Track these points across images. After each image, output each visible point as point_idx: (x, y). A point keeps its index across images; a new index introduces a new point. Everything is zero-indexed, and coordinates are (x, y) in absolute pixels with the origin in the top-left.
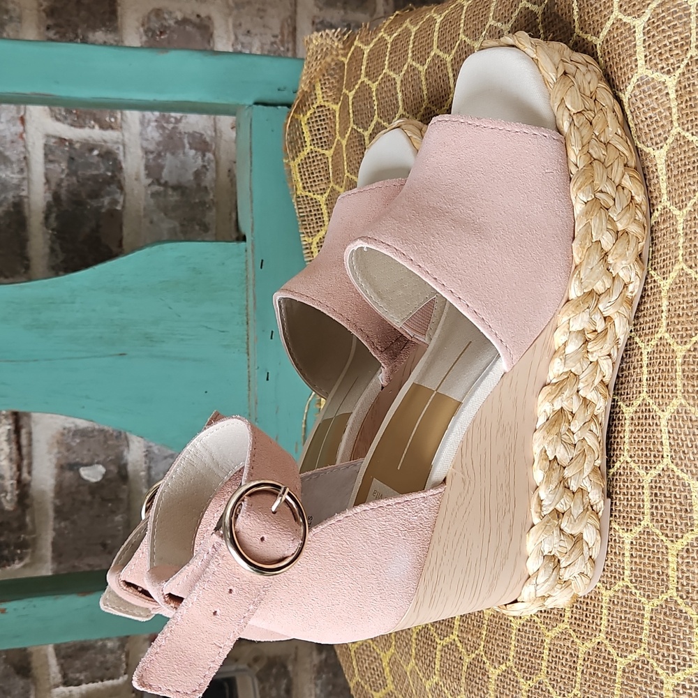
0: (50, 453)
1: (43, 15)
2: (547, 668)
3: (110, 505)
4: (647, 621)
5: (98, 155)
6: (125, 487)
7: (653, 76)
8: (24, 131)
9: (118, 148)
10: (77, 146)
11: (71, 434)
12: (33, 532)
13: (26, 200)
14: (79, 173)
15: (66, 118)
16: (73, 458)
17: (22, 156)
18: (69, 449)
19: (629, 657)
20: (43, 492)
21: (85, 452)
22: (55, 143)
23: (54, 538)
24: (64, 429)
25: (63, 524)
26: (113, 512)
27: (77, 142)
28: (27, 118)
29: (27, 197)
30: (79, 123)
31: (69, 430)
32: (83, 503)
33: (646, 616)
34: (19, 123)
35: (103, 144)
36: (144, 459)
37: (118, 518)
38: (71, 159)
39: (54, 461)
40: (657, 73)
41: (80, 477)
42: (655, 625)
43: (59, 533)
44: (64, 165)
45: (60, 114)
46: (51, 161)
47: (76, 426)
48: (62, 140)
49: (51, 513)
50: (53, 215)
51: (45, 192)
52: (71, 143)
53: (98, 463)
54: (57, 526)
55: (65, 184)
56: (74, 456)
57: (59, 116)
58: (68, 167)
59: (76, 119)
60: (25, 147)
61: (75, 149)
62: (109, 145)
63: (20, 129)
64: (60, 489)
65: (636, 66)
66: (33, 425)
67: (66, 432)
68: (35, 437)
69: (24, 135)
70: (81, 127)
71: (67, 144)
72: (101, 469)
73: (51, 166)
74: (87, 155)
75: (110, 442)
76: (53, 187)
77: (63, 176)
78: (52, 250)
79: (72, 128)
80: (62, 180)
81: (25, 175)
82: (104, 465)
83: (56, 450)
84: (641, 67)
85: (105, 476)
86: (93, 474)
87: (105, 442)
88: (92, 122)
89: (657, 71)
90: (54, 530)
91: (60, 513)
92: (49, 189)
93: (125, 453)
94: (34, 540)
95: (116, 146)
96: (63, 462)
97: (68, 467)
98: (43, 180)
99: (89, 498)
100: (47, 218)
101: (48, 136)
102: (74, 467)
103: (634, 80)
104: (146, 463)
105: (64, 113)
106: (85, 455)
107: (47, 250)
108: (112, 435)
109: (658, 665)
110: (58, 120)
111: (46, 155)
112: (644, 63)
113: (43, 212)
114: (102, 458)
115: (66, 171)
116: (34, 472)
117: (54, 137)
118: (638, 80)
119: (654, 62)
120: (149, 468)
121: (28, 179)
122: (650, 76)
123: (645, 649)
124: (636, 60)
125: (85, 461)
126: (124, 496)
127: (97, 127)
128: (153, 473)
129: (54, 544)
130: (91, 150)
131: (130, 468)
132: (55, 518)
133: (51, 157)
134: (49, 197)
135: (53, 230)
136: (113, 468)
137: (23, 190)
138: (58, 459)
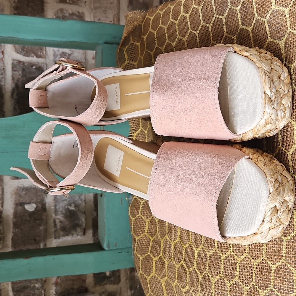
0: (11, 198)
1: (13, 9)
2: (239, 274)
3: (38, 222)
4: (284, 247)
5: (35, 68)
6: (45, 214)
7: (279, 9)
8: (4, 57)
9: (44, 66)
10: (26, 64)
11: (21, 189)
12: (3, 233)
13: (3, 87)
14: (27, 76)
15: (21, 52)
16: (22, 200)
17: (2, 68)
18: (20, 196)
19: (277, 264)
20: (8, 216)
21: (27, 198)
22: (17, 63)
23: (13, 236)
24: (18, 187)
25: (17, 230)
26: (39, 225)
27: (26, 63)
28: (5, 52)
29: (4, 85)
30: (27, 55)
31: (20, 188)
32: (26, 220)
33: (284, 245)
34: (1, 54)
35: (37, 64)
36: (53, 201)
37: (42, 228)
38: (24, 70)
39: (13, 201)
40: (280, 8)
41: (25, 209)
42: (288, 248)
43: (15, 234)
44: (20, 72)
45: (19, 51)
46: (15, 71)
47: (23, 186)
48: (20, 62)
49: (12, 225)
50: (15, 94)
51: (12, 83)
52: (23, 63)
53: (33, 203)
54: (14, 231)
55: (21, 80)
56: (22, 199)
57: (18, 52)
58: (22, 73)
59: (26, 53)
60: (4, 64)
61: (25, 66)
62: (40, 64)
63: (2, 56)
64: (16, 214)
65: (271, 5)
66: (4, 185)
67: (19, 188)
68: (5, 191)
69: (3, 59)
70: (28, 56)
71: (22, 63)
72: (34, 206)
73: (15, 73)
74: (30, 68)
75: (38, 194)
76: (16, 81)
77: (20, 77)
78: (15, 108)
79: (24, 57)
80: (19, 78)
81: (3, 76)
82: (36, 204)
83: (14, 197)
84: (273, 6)
85: (36, 209)
86: (30, 208)
87: (36, 193)
88: (33, 55)
89: (280, 7)
90: (13, 233)
91: (15, 225)
92: (14, 82)
93: (45, 198)
94: (4, 237)
95: (43, 65)
96: (17, 202)
97: (20, 204)
98: (11, 78)
99: (28, 218)
100: (12, 94)
101: (14, 60)
102: (22, 204)
103: (270, 11)
104: (54, 203)
105: (21, 50)
106: (27, 199)
107: (12, 108)
108: (39, 190)
109: (291, 266)
110: (18, 53)
111: (13, 68)
112: (275, 4)
113: (11, 92)
114: (35, 200)
115: (21, 75)
116: (4, 207)
117: (16, 60)
118: (272, 11)
119: (279, 3)
120: (55, 206)
121: (5, 78)
122: (277, 9)
123: (284, 259)
124: (271, 3)
125: (27, 202)
126: (44, 218)
127: (35, 57)
128: (57, 208)
129: (12, 239)
130: (32, 66)
131: (47, 205)
132: (13, 227)
133: (15, 69)
134: (14, 86)
135: (15, 100)
136: (40, 205)
137: (2, 82)
138: (15, 201)
